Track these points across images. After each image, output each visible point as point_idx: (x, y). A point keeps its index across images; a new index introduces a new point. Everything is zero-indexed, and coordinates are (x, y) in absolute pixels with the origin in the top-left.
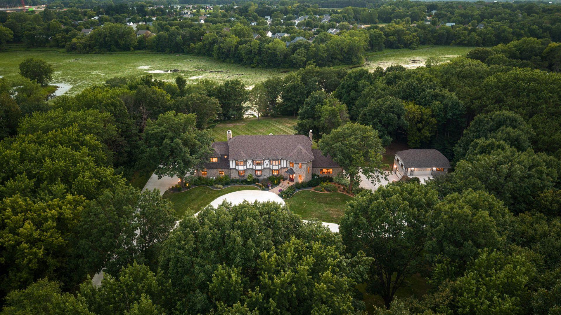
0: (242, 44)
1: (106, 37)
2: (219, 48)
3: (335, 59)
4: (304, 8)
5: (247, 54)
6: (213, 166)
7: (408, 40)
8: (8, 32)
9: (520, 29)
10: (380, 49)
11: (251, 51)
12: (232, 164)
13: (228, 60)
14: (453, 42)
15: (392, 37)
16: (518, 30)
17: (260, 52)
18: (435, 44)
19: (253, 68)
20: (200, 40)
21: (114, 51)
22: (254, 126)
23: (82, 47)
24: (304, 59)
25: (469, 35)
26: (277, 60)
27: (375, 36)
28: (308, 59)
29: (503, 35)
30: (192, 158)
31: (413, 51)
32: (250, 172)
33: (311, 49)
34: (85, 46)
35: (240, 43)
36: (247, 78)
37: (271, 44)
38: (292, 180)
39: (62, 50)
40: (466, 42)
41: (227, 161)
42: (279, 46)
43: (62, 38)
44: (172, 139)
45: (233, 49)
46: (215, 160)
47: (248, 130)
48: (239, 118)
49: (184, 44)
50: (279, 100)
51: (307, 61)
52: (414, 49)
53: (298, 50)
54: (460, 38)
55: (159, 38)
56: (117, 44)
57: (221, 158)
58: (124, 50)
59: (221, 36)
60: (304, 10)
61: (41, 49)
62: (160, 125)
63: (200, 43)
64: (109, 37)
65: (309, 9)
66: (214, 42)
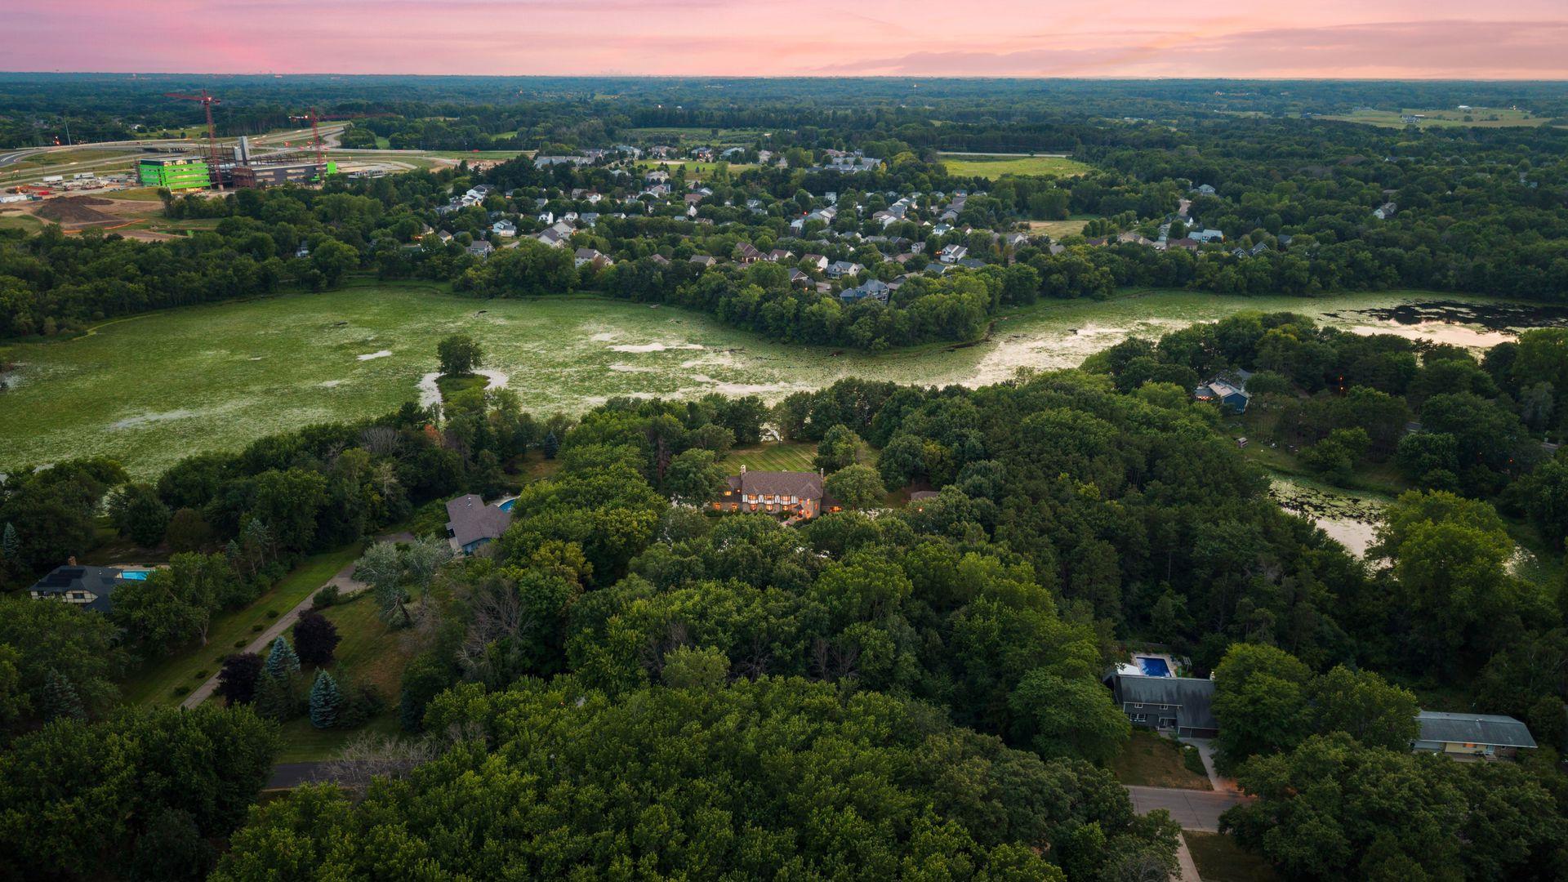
0: (768, 301)
1: (525, 268)
2: (729, 303)
3: (927, 332)
4: (912, 173)
5: (774, 319)
6: (725, 499)
7: (1090, 281)
8: (351, 253)
9: (1331, 259)
10: (1029, 302)
11: (783, 315)
12: (745, 498)
13: (743, 325)
14: (1190, 282)
15: (1055, 276)
16: (1325, 262)
17: (797, 317)
18: (1153, 285)
19: (784, 343)
20: (694, 280)
21: (539, 294)
22: (773, 455)
23: (484, 285)
24: (869, 334)
25: (1220, 269)
26: (825, 333)
27: (1019, 279)
28: (876, 335)
29: (1288, 272)
30: (711, 490)
31: (1102, 303)
32: (761, 506)
33: (882, 318)
34: (489, 283)
35: (765, 298)
36: (773, 368)
37: (815, 307)
38: (800, 516)
39: (443, 286)
40: (1213, 285)
41: (740, 495)
42: (829, 311)
43: (444, 263)
44: (695, 474)
45: (752, 307)
46: (728, 494)
47: (764, 460)
48: (755, 443)
49: (666, 285)
50: (808, 420)
51: (873, 339)
52: (1103, 299)
53: (861, 319)
54: (1201, 276)
55: (620, 271)
56: (544, 281)
57: (734, 492)
58: (555, 292)
59: (733, 278)
60: (911, 178)
61: (405, 283)
62: (685, 461)
63: (694, 288)
64: (532, 268)
65: (923, 176)
66: (720, 290)
